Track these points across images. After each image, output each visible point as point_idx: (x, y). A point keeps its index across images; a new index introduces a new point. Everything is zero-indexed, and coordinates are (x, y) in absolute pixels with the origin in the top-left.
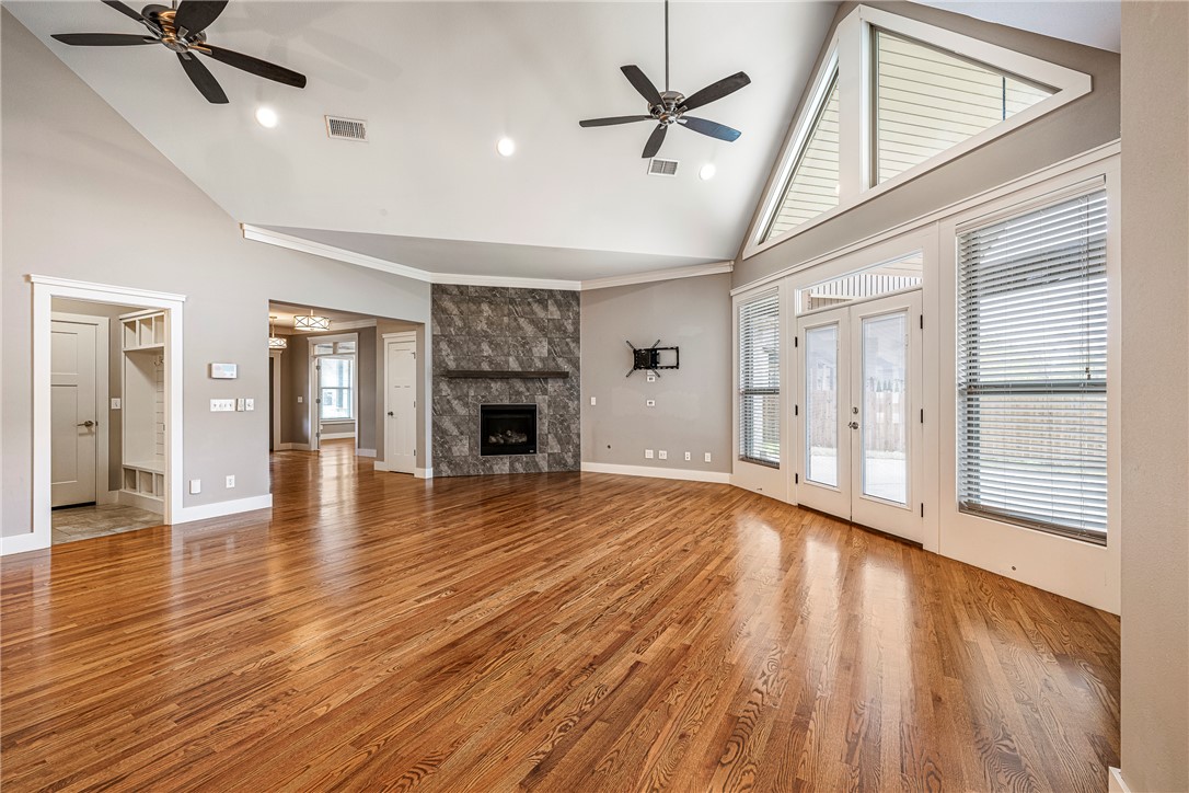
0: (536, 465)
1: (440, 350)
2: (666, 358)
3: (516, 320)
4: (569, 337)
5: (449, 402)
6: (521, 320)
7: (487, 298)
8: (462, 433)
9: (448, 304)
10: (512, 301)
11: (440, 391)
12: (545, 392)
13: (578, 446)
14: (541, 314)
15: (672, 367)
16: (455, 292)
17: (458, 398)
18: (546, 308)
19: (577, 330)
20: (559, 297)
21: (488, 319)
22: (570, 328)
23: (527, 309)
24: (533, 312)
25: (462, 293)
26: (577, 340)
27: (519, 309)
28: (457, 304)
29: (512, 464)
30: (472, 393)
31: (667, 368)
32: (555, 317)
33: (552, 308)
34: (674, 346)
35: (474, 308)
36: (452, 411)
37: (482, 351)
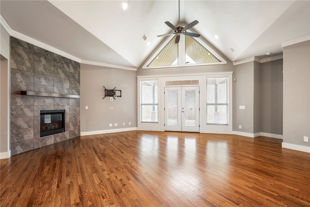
0: (65, 137)
1: (17, 78)
2: (118, 93)
3: (57, 69)
4: (77, 81)
5: (22, 109)
6: (59, 70)
7: (44, 55)
8: (30, 127)
9: (21, 51)
10: (55, 60)
11: (16, 103)
12: (69, 104)
13: (79, 126)
14: (67, 69)
15: (119, 96)
16: (26, 46)
17: (28, 107)
18: (69, 67)
19: (79, 79)
20: (73, 64)
21: (44, 65)
22: (77, 77)
23: (62, 65)
24: (64, 68)
25: (30, 48)
26: (79, 83)
27: (58, 65)
28: (28, 53)
29: (55, 139)
30: (36, 104)
31: (117, 96)
32: (72, 72)
33: (71, 68)
34: (120, 90)
35: (37, 58)
36: (23, 115)
37: (41, 82)
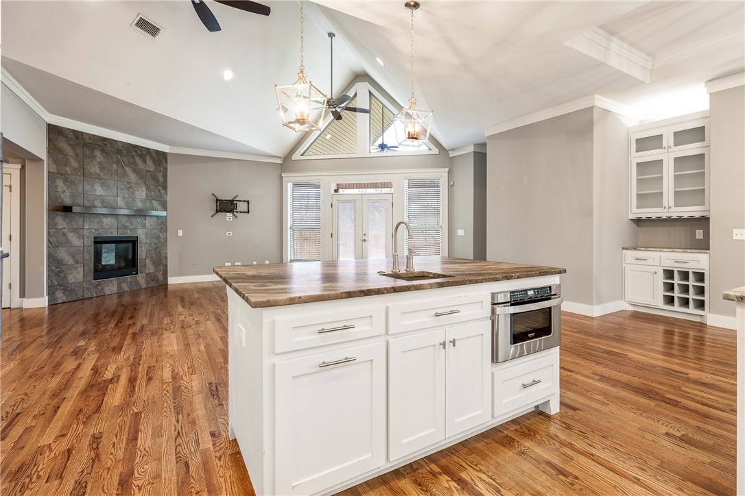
0: (138, 283)
1: (57, 187)
2: (242, 207)
3: (123, 167)
4: (160, 186)
5: (64, 234)
6: (127, 169)
7: (99, 146)
8: (77, 262)
9: (63, 145)
10: (119, 152)
11: (56, 224)
12: (144, 226)
13: (166, 266)
14: (141, 165)
15: (244, 212)
16: (71, 135)
17: (74, 231)
18: (145, 161)
19: (165, 181)
20: (154, 155)
21: (100, 163)
22: (161, 179)
23: (131, 160)
24: (137, 165)
25: (77, 138)
26: (165, 188)
27: (125, 159)
28: (73, 147)
29: (119, 285)
30: (86, 226)
31: (241, 212)
32: (152, 170)
33: (149, 162)
34: (247, 200)
35: (87, 152)
36: (67, 243)
37: (95, 191)
